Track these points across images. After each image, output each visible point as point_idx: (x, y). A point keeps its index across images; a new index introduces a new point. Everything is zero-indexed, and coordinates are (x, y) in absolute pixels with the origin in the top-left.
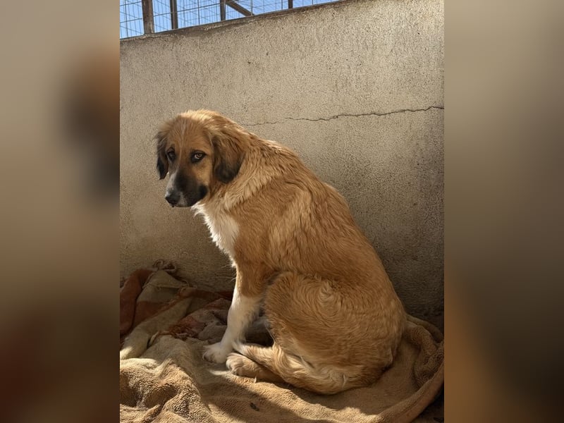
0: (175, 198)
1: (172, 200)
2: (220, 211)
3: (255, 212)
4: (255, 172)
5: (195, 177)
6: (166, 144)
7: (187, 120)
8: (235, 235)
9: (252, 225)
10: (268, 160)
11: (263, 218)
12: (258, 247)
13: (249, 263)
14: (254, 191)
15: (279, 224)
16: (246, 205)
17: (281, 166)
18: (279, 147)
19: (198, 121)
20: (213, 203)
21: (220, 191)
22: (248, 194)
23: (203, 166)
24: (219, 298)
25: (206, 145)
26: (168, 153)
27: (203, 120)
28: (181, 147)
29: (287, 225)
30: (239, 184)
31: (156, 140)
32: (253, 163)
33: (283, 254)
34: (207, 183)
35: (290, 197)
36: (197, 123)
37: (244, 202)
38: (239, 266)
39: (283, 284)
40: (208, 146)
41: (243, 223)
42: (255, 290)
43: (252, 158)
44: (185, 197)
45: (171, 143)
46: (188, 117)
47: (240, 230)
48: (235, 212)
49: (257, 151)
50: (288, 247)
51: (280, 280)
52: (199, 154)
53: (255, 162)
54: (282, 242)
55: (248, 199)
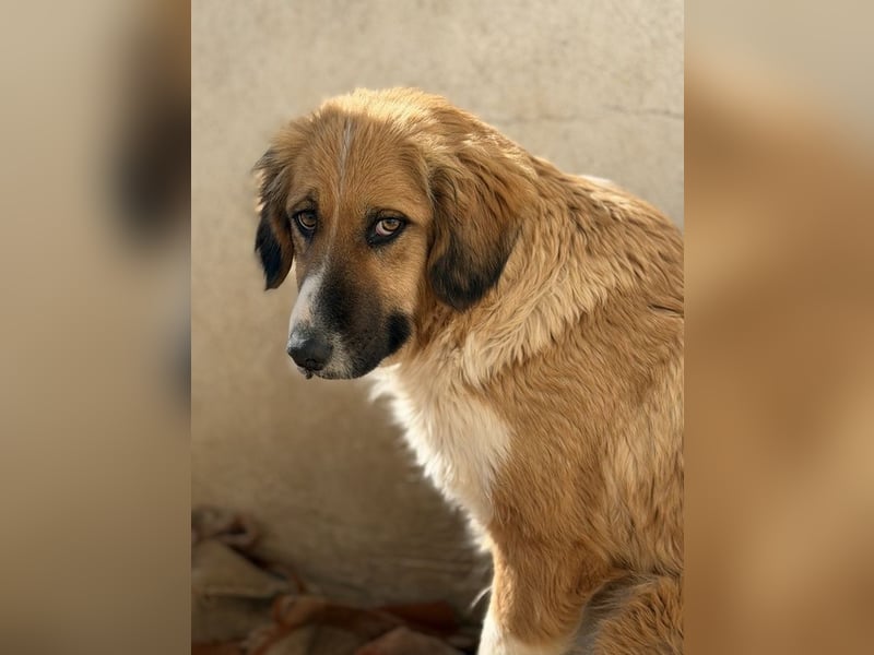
0: (318, 352)
1: (310, 358)
2: (453, 388)
3: (560, 391)
4: (556, 275)
5: (375, 287)
6: (288, 187)
7: (355, 122)
8: (498, 457)
9: (551, 430)
10: (595, 242)
11: (585, 409)
12: (569, 498)
13: (537, 542)
14: (557, 328)
15: (633, 429)
16: (533, 370)
17: (632, 258)
18: (624, 203)
19: (388, 125)
20: (429, 364)
21: (450, 329)
22: (539, 339)
23: (401, 256)
24: (394, 627)
25: (411, 192)
26: (296, 216)
27: (403, 120)
28: (337, 196)
29: (657, 433)
30: (508, 310)
31: (260, 175)
32: (547, 249)
33: (642, 518)
34: (408, 307)
35: (664, 349)
36: (383, 128)
37: (526, 361)
38: (505, 549)
39: (649, 616)
40: (417, 197)
41: (524, 422)
42: (552, 624)
43: (544, 236)
44: (346, 349)
45: (303, 184)
46: (359, 110)
47: (513, 443)
48: (499, 390)
49: (556, 212)
50: (659, 499)
51: (639, 603)
52: (389, 219)
53: (554, 244)
54: (641, 485)
55: (540, 353)
